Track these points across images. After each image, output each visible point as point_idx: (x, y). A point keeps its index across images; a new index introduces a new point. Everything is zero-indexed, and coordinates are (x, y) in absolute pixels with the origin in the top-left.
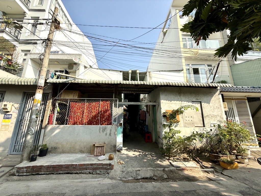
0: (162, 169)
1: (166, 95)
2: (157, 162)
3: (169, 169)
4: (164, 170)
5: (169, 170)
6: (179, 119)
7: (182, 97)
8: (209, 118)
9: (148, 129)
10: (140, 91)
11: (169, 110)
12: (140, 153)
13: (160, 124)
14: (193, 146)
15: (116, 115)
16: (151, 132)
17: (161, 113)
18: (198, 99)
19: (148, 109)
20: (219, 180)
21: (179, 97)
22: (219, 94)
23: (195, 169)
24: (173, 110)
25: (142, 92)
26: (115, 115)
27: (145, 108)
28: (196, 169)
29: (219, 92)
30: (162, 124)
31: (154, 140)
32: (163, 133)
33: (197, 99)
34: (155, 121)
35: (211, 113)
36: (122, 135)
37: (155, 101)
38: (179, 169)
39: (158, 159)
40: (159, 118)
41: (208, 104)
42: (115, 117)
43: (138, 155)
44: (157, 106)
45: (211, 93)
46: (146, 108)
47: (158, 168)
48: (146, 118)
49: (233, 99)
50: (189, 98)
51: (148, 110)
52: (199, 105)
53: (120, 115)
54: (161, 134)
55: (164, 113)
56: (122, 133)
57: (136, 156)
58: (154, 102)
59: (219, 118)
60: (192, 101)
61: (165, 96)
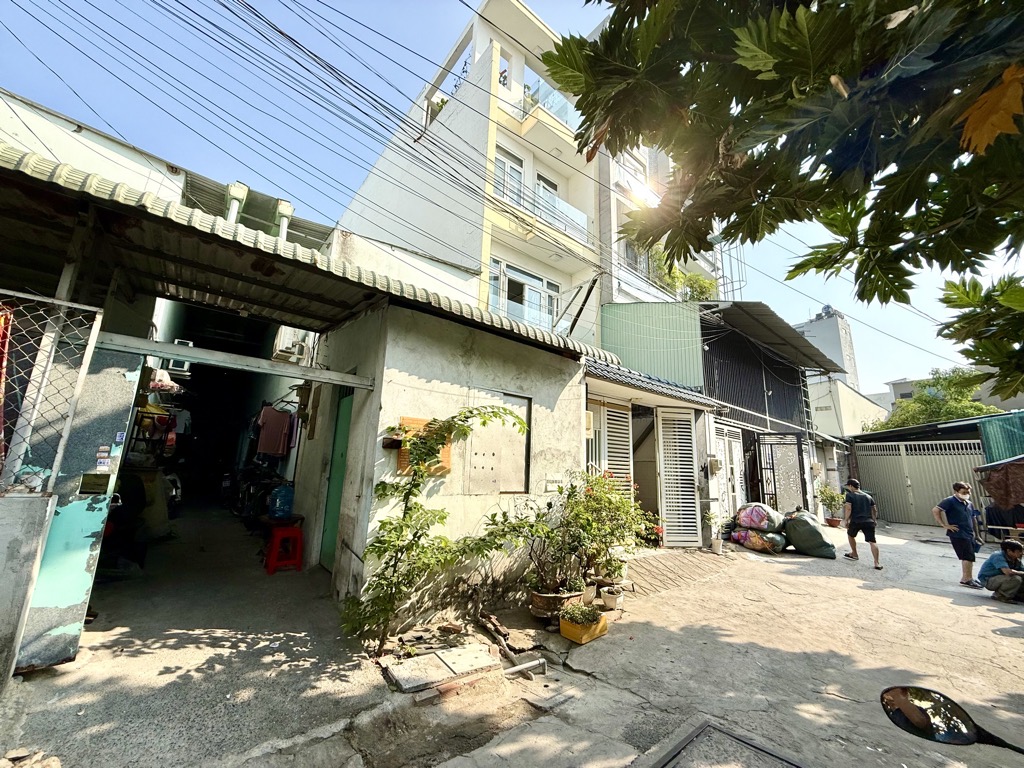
0: (342, 724)
1: (413, 350)
2: (318, 684)
3: (376, 712)
4: (349, 729)
5: (374, 722)
6: (448, 462)
7: (472, 368)
8: (545, 462)
9: (289, 501)
10: (282, 308)
11: (414, 420)
12: (219, 651)
13: (362, 480)
14: (483, 572)
15: (64, 417)
16: (303, 519)
17: (376, 428)
18: (525, 387)
19: (306, 406)
20: (562, 703)
21: (462, 367)
22: (580, 383)
23: (488, 675)
24: (430, 419)
25: (287, 317)
26: (51, 415)
27: (294, 397)
28: (491, 675)
29: (582, 375)
30: (372, 480)
31: (314, 556)
32: (373, 525)
33: (521, 388)
34: (335, 465)
35: (554, 444)
36: (97, 552)
37: (356, 368)
38: (424, 695)
39: (325, 667)
40: (362, 454)
41: (549, 410)
42: (49, 432)
43: (198, 670)
44: (358, 397)
45: (561, 372)
46: (297, 399)
47: (320, 723)
48: (289, 449)
49: (604, 405)
50: (497, 379)
51: (309, 410)
52: (524, 409)
53: (101, 421)
54: (358, 531)
55: (393, 429)
56: (93, 545)
57: (186, 677)
58: (347, 373)
59: (569, 463)
60: (505, 394)
61: (407, 351)
